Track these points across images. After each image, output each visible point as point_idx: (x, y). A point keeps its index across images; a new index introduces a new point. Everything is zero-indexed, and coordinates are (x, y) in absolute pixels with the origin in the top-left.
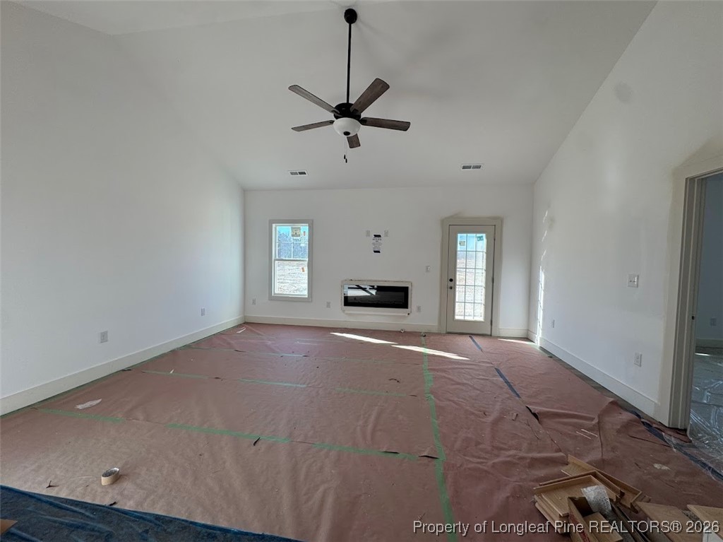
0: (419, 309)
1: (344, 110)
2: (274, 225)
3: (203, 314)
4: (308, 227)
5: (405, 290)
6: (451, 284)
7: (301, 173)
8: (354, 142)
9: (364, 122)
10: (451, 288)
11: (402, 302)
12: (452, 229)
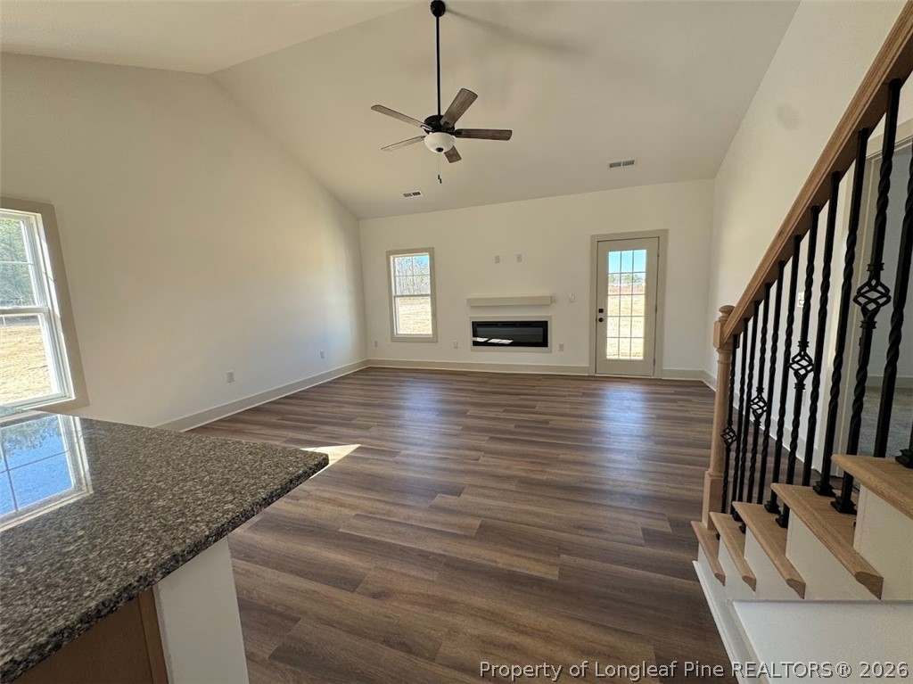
0: (561, 347)
1: (435, 124)
2: (392, 257)
3: (322, 357)
4: (428, 257)
5: (544, 325)
6: (600, 316)
7: (415, 194)
8: (453, 156)
9: (459, 134)
10: (601, 320)
11: (540, 340)
12: (602, 246)
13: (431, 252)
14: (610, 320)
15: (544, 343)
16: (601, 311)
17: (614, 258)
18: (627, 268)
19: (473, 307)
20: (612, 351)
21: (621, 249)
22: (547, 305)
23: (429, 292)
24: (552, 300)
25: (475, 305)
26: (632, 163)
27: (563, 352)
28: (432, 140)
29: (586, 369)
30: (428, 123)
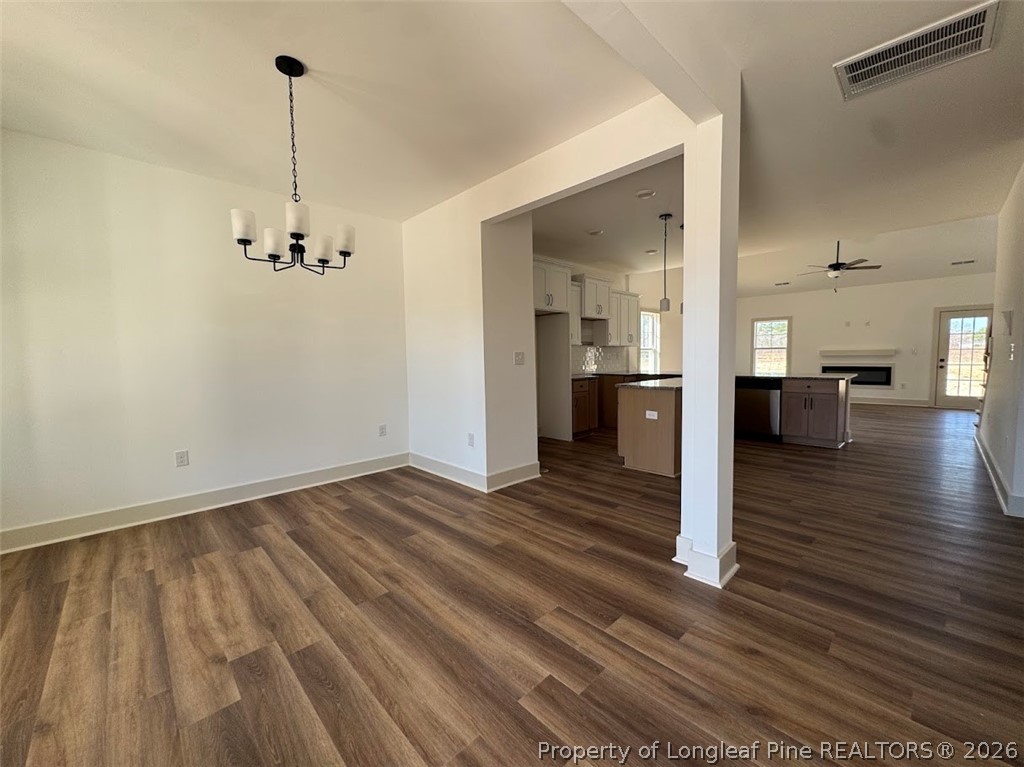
0: (903, 385)
2: (757, 322)
4: (787, 322)
6: (941, 363)
7: (785, 284)
10: (942, 367)
11: (884, 380)
12: (944, 315)
13: (790, 319)
14: (949, 367)
15: (887, 381)
16: (942, 360)
18: (967, 331)
19: (824, 356)
20: (951, 390)
22: (891, 356)
23: (785, 346)
24: (897, 352)
26: (972, 262)
27: (905, 388)
28: (832, 274)
29: (927, 402)
30: (830, 266)
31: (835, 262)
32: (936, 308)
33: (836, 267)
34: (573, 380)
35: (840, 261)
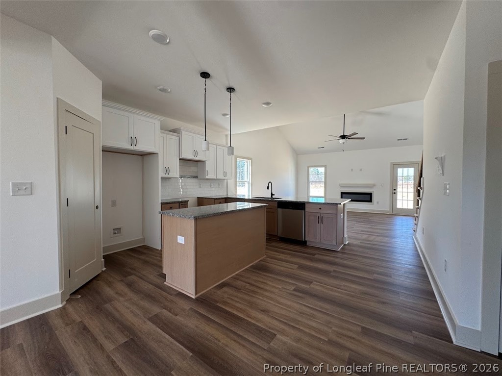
0: (378, 202)
2: (309, 168)
5: (370, 194)
6: (394, 191)
7: (322, 148)
9: (349, 138)
10: (394, 193)
11: (369, 200)
12: (395, 166)
13: (325, 167)
14: (398, 193)
15: (370, 201)
16: (395, 190)
17: (400, 171)
18: (405, 174)
20: (399, 205)
21: (403, 167)
22: (371, 187)
23: (324, 181)
24: (374, 185)
25: (342, 186)
26: (407, 139)
27: (378, 205)
28: (342, 141)
29: (388, 212)
30: (341, 137)
31: (343, 134)
32: (391, 163)
33: (343, 137)
34: (162, 204)
35: (345, 134)
